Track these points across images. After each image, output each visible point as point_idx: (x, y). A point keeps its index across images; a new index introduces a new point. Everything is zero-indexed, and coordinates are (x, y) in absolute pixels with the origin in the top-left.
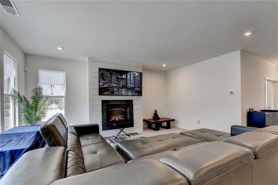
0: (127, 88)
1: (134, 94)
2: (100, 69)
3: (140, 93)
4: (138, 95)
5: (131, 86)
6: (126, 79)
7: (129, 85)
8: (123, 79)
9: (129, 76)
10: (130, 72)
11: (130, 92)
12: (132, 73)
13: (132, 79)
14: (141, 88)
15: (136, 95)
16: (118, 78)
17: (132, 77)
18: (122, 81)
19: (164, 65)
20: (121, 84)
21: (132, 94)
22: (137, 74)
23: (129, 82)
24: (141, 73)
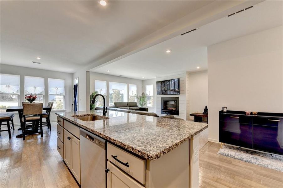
0: (170, 90)
1: (175, 94)
2: (157, 82)
3: (178, 92)
4: (177, 94)
5: (173, 89)
6: (169, 85)
7: (171, 88)
8: (167, 85)
9: (171, 83)
10: (171, 80)
11: (172, 92)
12: (172, 80)
13: (172, 84)
14: (179, 89)
15: (176, 94)
16: (165, 85)
17: (172, 83)
18: (167, 86)
19: (198, 68)
20: (167, 88)
21: (173, 94)
22: (176, 80)
23: (171, 86)
24: (178, 79)
